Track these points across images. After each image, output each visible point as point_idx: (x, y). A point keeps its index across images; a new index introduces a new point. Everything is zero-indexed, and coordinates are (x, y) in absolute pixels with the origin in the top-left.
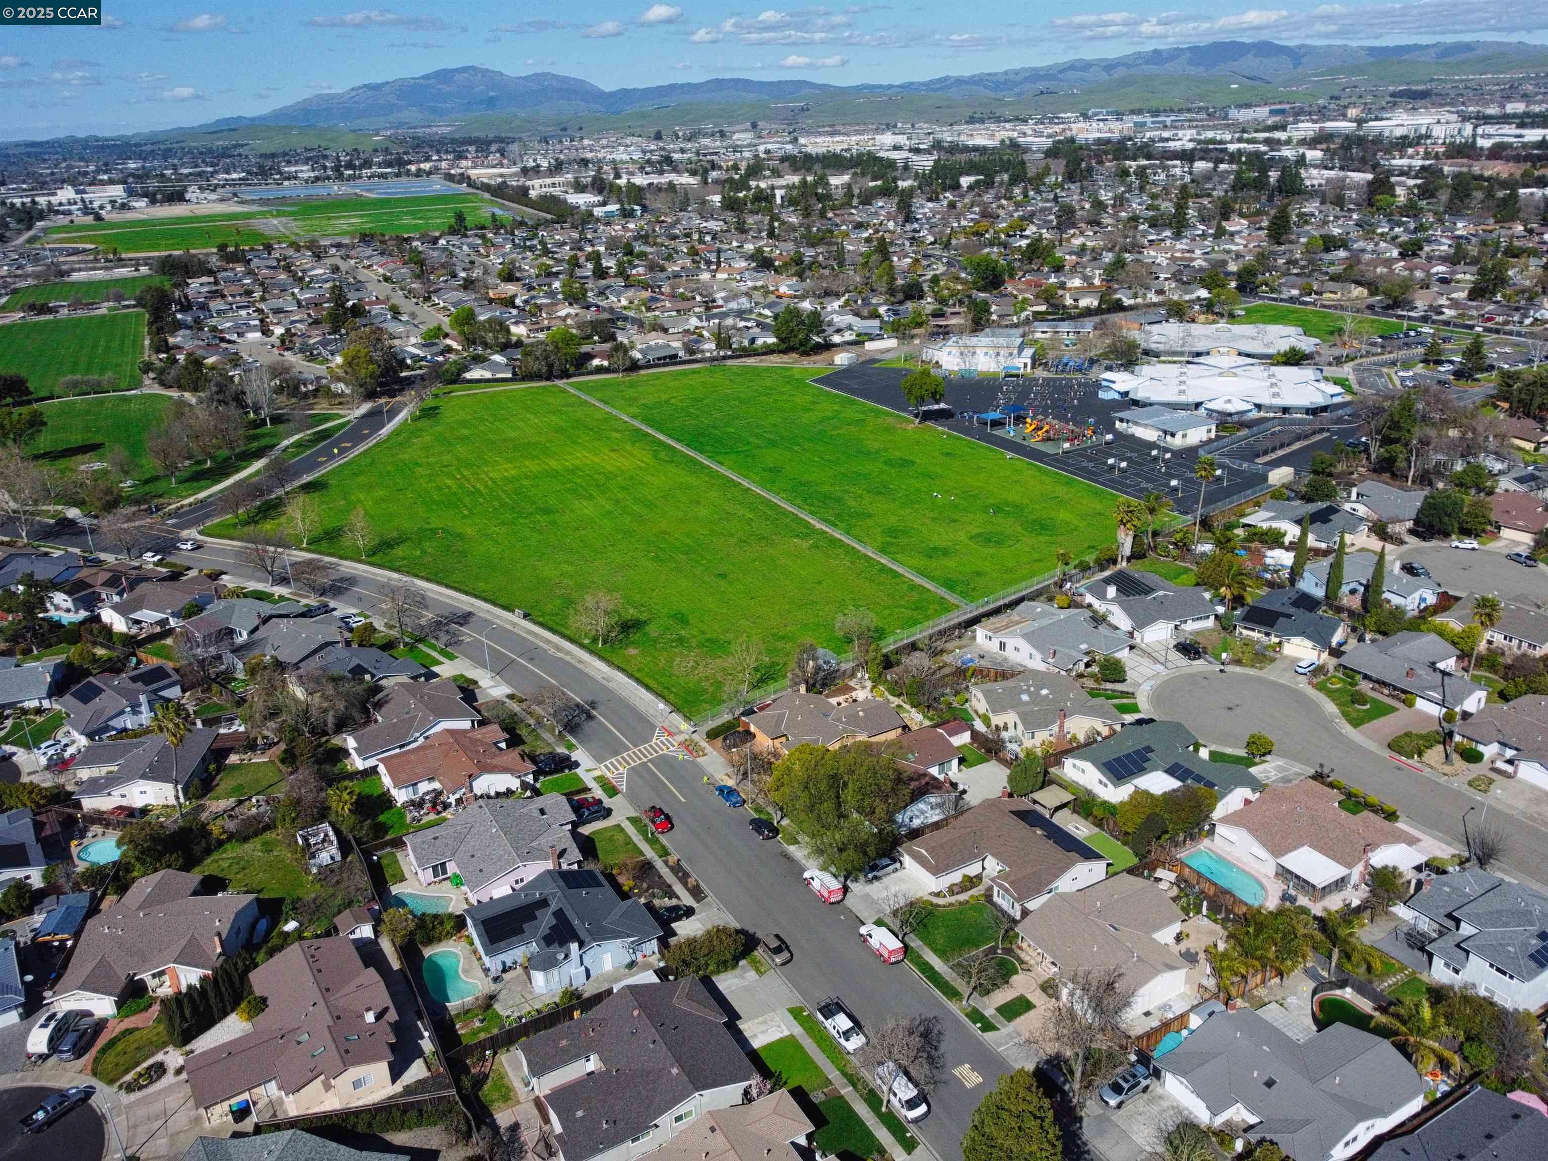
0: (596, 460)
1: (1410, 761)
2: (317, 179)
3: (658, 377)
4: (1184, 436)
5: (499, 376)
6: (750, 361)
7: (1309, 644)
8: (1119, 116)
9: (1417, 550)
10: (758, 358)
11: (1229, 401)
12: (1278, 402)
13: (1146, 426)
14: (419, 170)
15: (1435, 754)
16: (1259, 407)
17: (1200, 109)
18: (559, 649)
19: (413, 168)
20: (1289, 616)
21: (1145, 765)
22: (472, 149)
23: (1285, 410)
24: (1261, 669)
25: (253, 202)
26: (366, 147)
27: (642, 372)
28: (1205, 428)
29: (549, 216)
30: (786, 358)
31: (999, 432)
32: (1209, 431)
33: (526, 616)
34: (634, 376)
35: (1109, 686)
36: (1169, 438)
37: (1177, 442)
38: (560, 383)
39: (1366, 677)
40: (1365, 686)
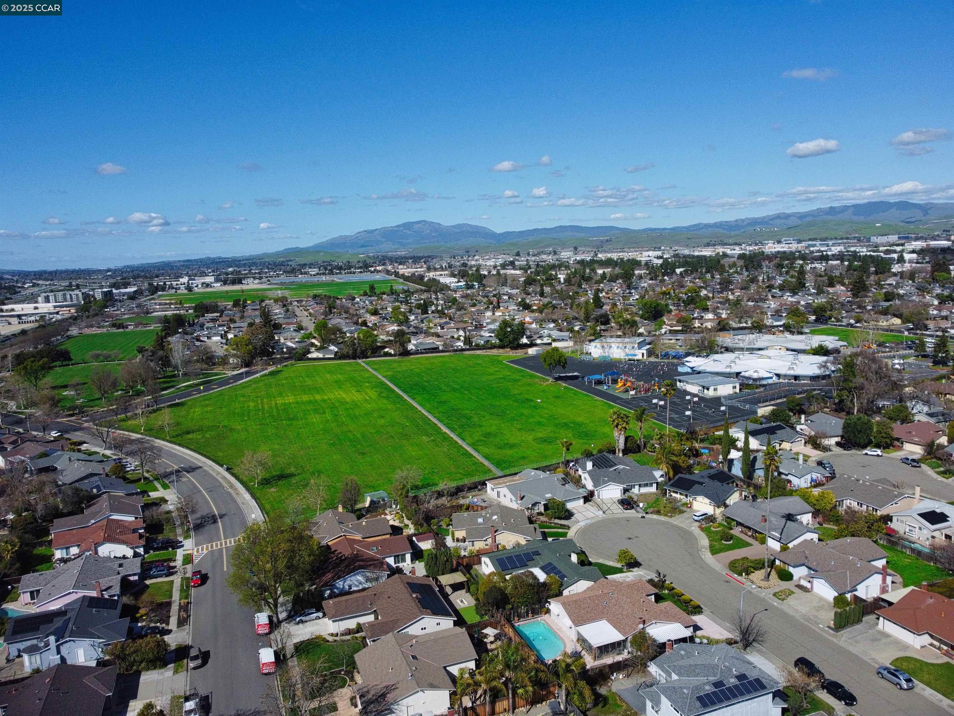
0: (344, 396)
1: (739, 578)
2: (318, 274)
3: (417, 359)
4: (715, 390)
5: (326, 356)
6: (479, 352)
7: (707, 501)
8: (800, 241)
9: (837, 456)
10: (484, 351)
11: (756, 371)
12: (792, 372)
13: (692, 384)
14: (375, 270)
15: (759, 575)
16: (778, 375)
17: (855, 238)
18: (232, 486)
19: (372, 269)
20: (701, 484)
21: (528, 563)
22: (410, 261)
23: (796, 378)
24: (671, 517)
25: (276, 284)
26: (354, 261)
27: (412, 356)
28: (731, 386)
29: (423, 288)
30: (501, 351)
31: (599, 387)
32: (734, 387)
33: (228, 470)
34: (406, 358)
35: (557, 521)
36: (706, 391)
37: (710, 393)
38: (360, 361)
39: (739, 524)
40: (736, 531)
